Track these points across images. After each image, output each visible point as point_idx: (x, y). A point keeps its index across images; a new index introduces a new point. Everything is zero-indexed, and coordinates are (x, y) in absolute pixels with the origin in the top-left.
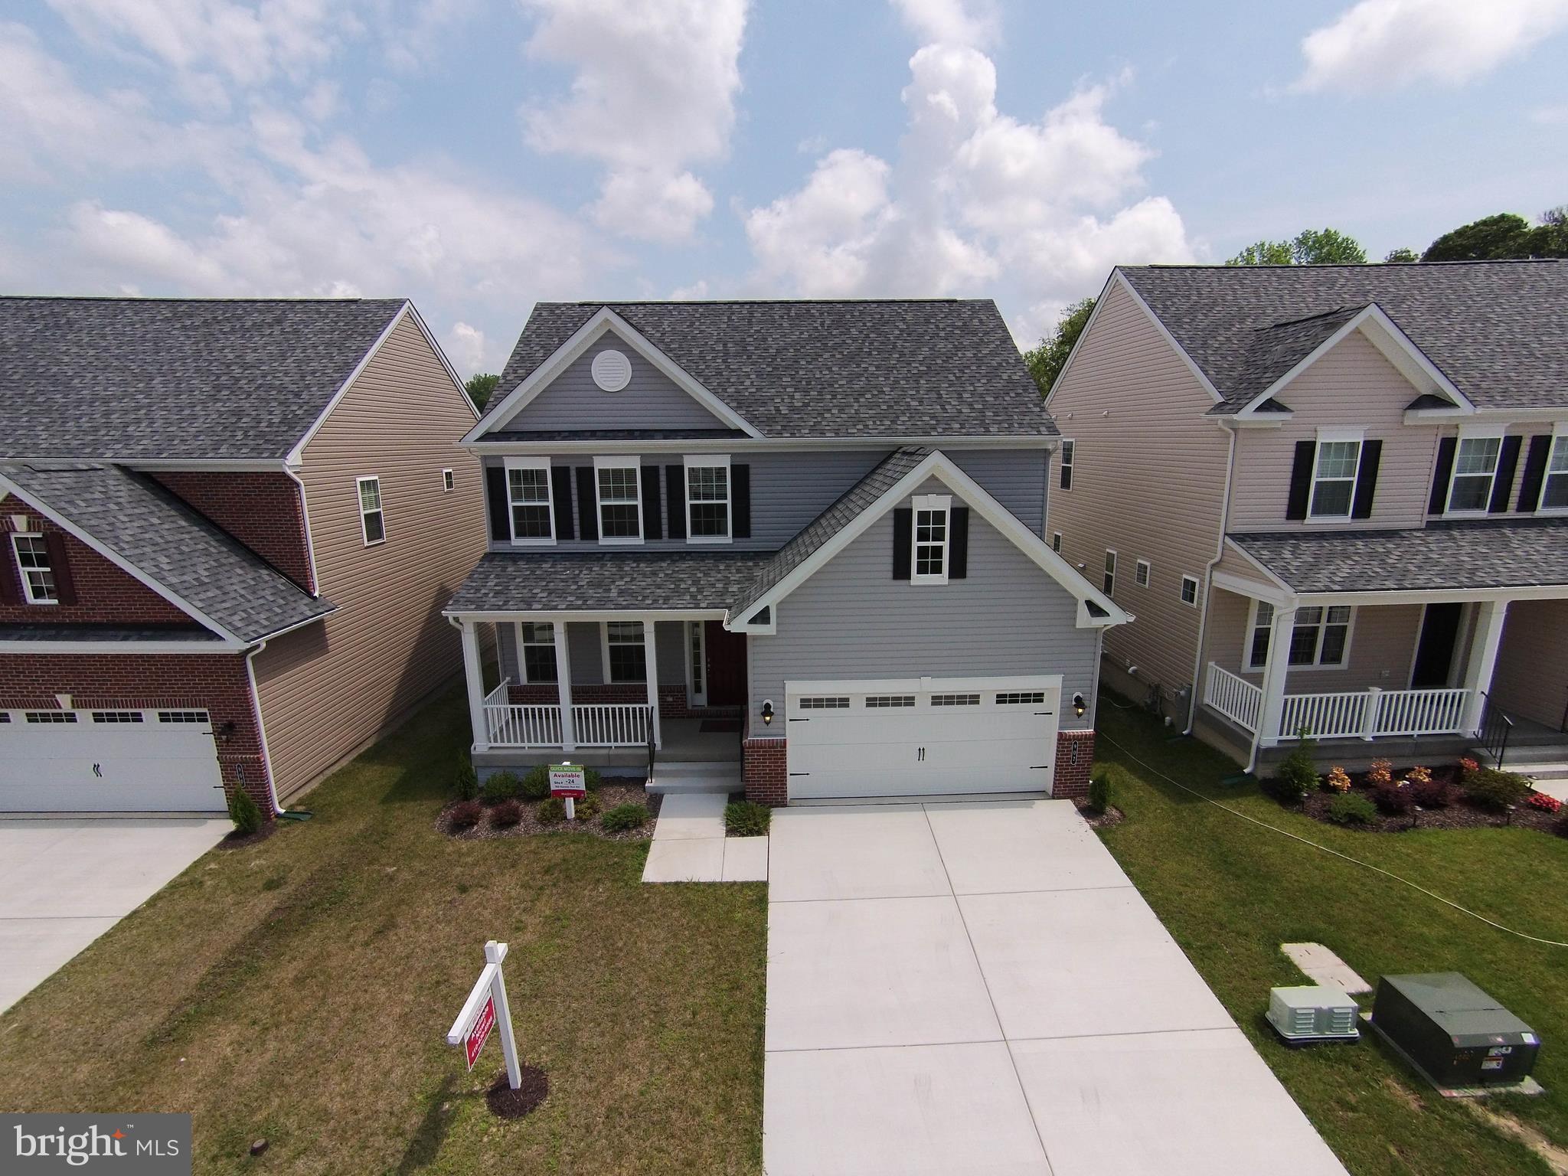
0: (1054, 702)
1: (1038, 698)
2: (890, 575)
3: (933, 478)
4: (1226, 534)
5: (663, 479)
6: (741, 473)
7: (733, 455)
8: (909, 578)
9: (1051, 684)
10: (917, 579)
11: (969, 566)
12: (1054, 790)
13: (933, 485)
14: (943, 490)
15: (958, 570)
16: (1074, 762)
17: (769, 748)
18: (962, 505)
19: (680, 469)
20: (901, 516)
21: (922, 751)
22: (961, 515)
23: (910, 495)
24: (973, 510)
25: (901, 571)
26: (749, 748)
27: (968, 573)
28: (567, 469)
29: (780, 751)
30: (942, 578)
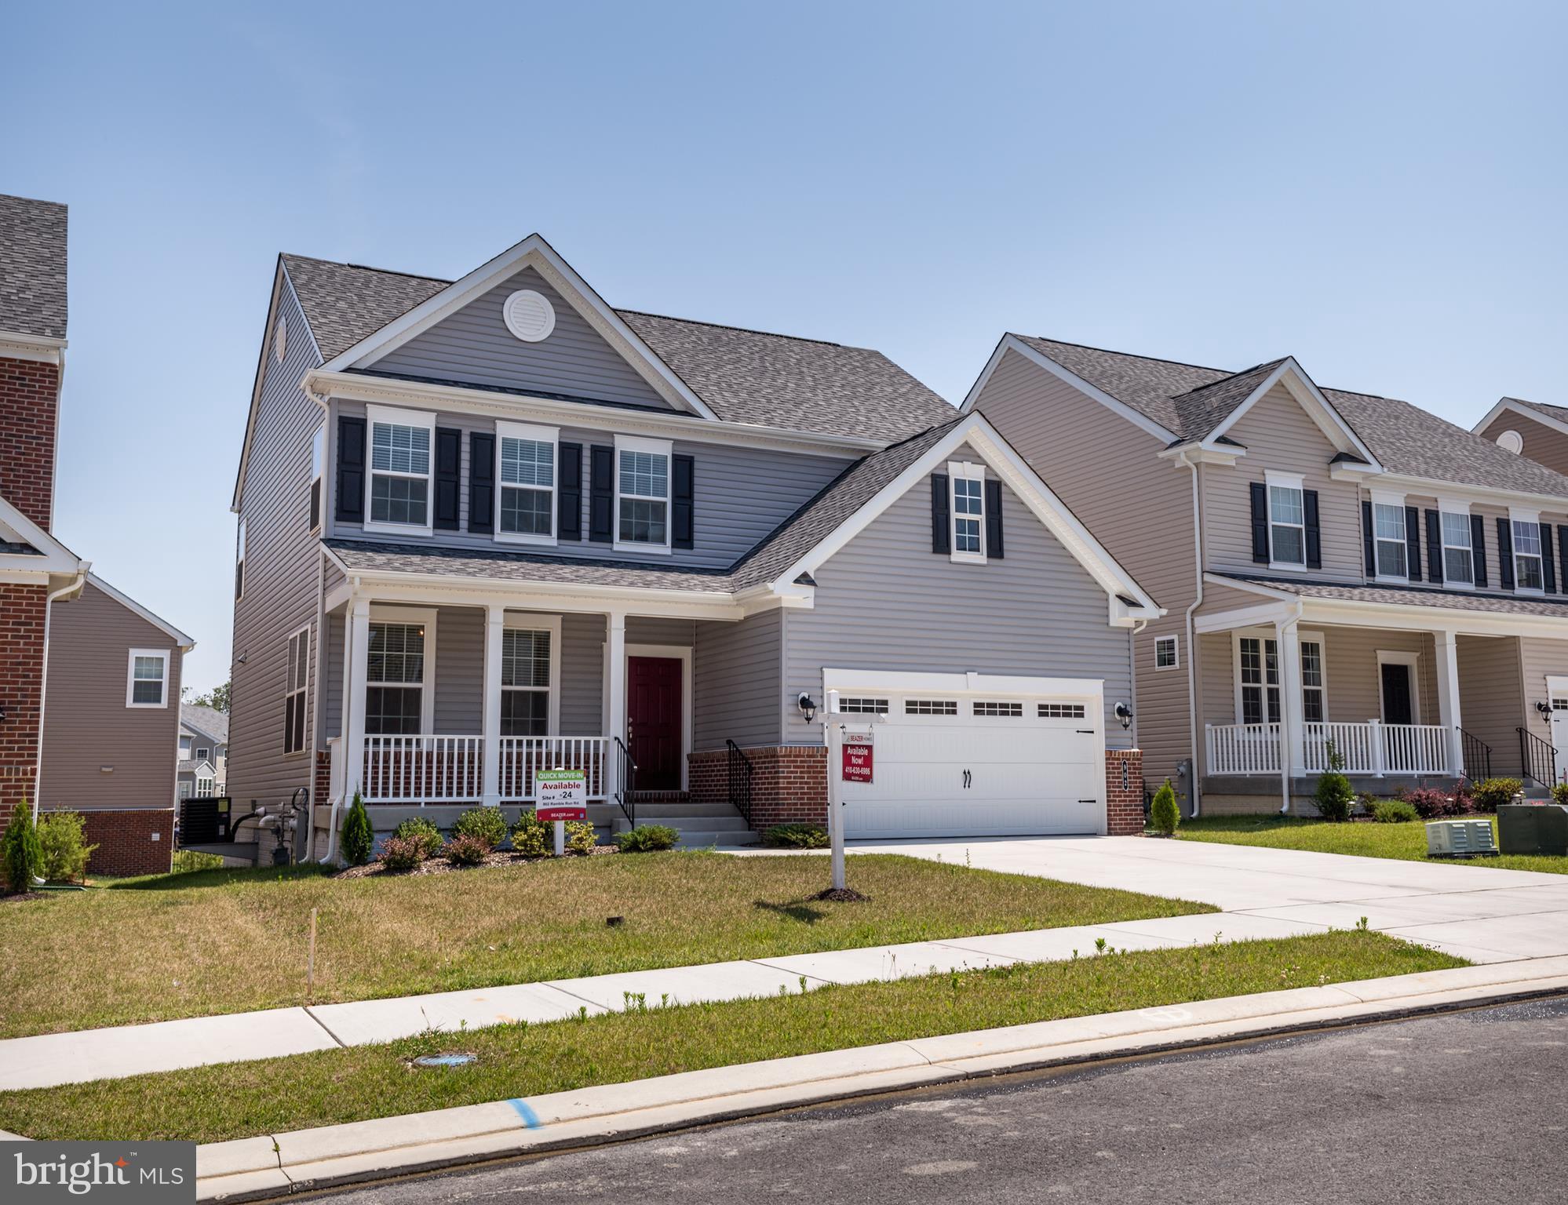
0: (1096, 717)
1: (1078, 712)
2: (930, 548)
3: (967, 445)
4: (1203, 572)
5: (586, 461)
6: (684, 466)
7: (676, 442)
8: (949, 553)
9: (1089, 692)
10: (957, 556)
11: (1006, 547)
12: (1109, 824)
13: (967, 453)
14: (978, 459)
15: (996, 550)
16: (1126, 787)
17: (808, 756)
18: (995, 478)
19: (611, 451)
20: (939, 482)
21: (967, 774)
22: (995, 488)
23: (946, 461)
24: (1006, 485)
25: (941, 545)
26: (784, 756)
27: (1006, 554)
28: (457, 434)
29: (819, 762)
30: (980, 558)
